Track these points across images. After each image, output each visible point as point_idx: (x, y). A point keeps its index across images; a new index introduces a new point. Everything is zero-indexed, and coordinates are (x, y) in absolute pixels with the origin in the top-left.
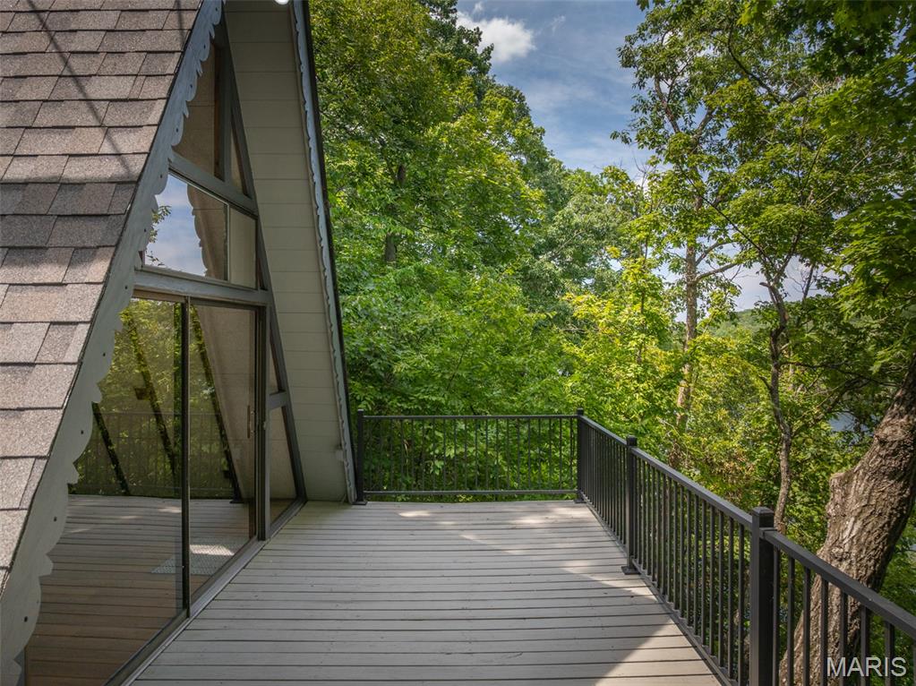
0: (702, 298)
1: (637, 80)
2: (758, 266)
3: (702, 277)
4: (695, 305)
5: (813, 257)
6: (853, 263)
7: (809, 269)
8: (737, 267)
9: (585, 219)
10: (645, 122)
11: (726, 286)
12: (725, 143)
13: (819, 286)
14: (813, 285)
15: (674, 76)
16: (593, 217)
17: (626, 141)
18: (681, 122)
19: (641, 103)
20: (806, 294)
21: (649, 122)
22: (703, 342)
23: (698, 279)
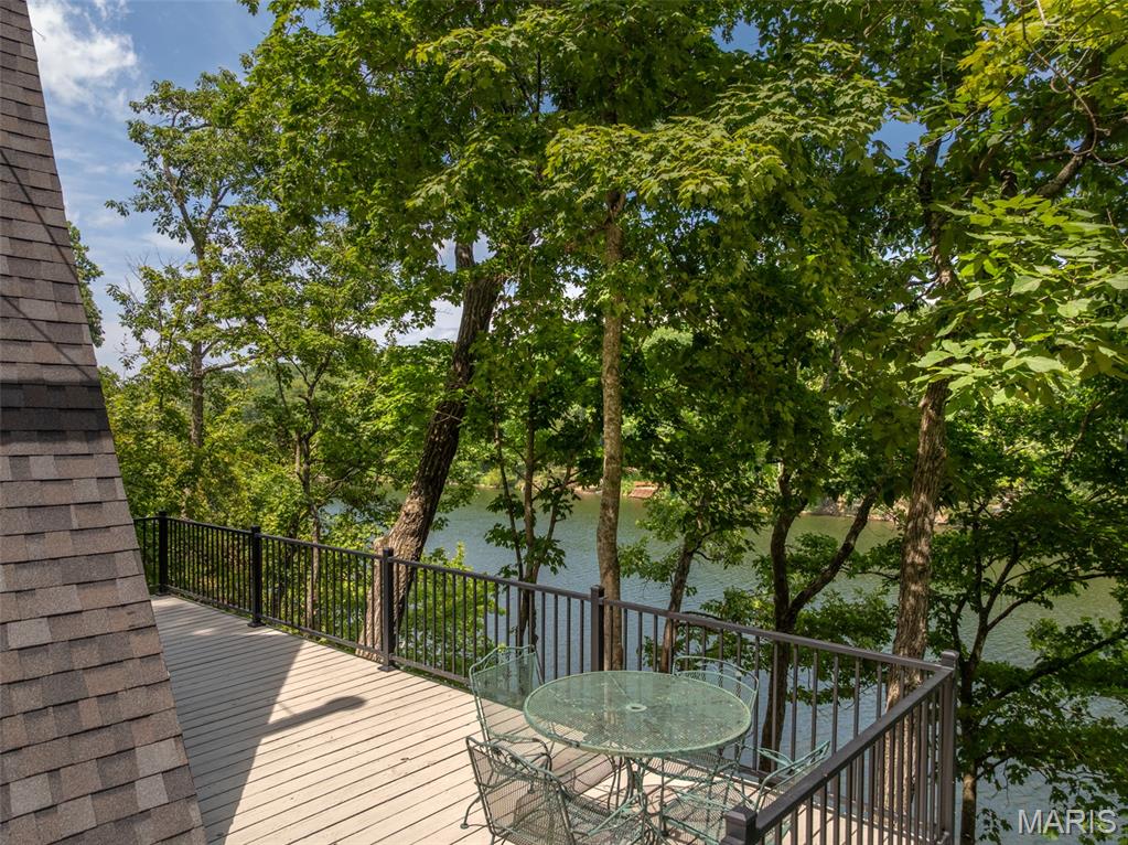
3: (208, 371)
17: (123, 212)
18: (189, 208)
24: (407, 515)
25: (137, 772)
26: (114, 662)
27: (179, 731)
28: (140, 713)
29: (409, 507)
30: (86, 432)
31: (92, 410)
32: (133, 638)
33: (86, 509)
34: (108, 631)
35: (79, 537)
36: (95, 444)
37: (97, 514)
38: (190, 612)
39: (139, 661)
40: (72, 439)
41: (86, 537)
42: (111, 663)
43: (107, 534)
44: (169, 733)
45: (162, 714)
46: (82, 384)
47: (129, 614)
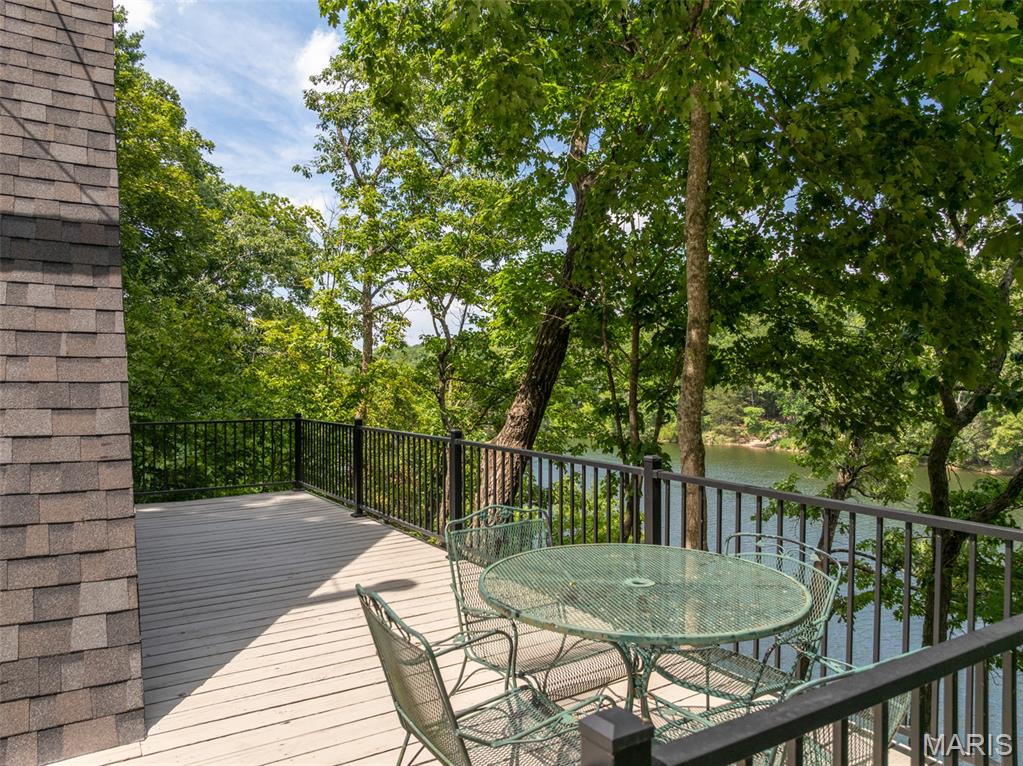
0: (376, 327)
1: (320, 122)
2: (424, 302)
3: (377, 309)
4: (370, 333)
5: (469, 299)
6: (498, 305)
7: (463, 307)
8: (409, 301)
9: (251, 242)
10: (326, 161)
11: (398, 318)
12: (398, 191)
13: (471, 321)
14: (467, 320)
15: (355, 124)
16: (259, 240)
17: (307, 175)
18: (359, 166)
19: (322, 142)
20: (462, 327)
21: (330, 161)
22: (381, 365)
23: (373, 311)
24: (512, 417)
25: (77, 608)
26: (76, 492)
27: (134, 571)
28: (93, 547)
29: (515, 410)
30: (93, 266)
31: (105, 246)
32: (103, 469)
33: (78, 338)
34: (76, 459)
35: (65, 364)
36: (101, 279)
37: (89, 343)
38: (315, 504)
39: (104, 494)
40: (79, 273)
41: (74, 364)
42: (72, 492)
43: (97, 364)
44: (122, 573)
45: (120, 552)
46: (99, 223)
47: (103, 445)
